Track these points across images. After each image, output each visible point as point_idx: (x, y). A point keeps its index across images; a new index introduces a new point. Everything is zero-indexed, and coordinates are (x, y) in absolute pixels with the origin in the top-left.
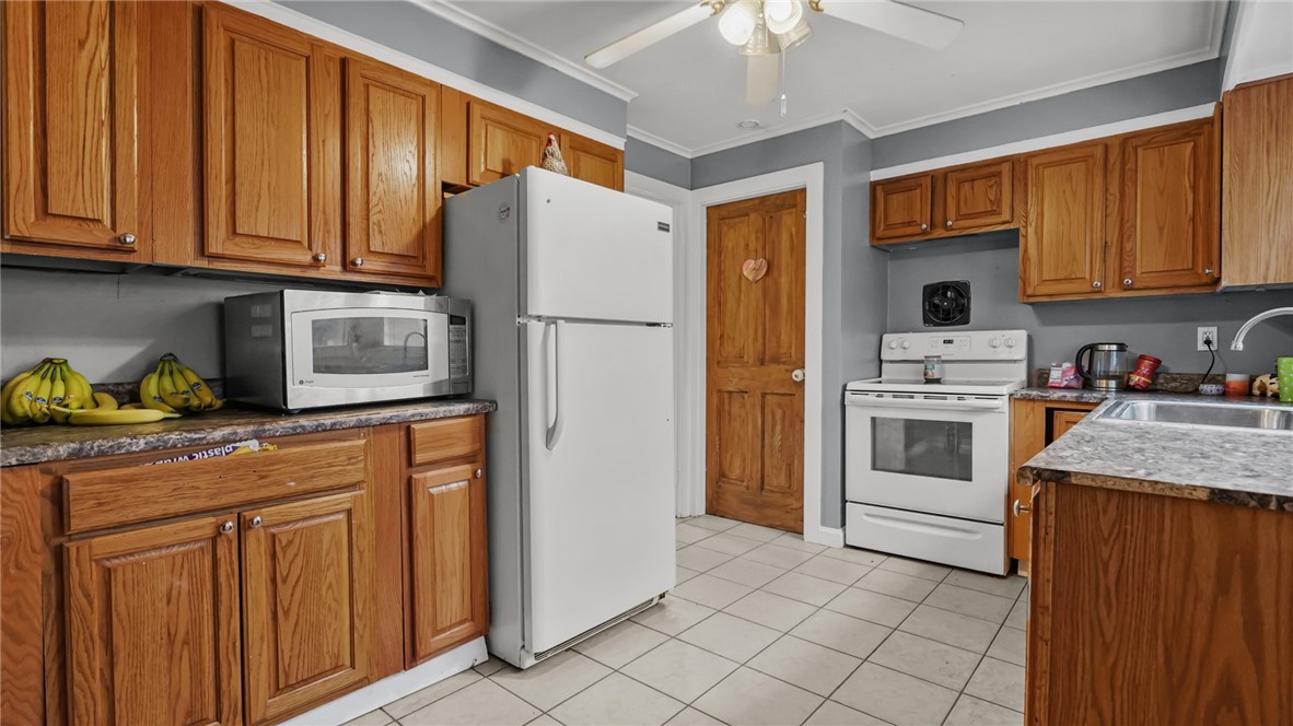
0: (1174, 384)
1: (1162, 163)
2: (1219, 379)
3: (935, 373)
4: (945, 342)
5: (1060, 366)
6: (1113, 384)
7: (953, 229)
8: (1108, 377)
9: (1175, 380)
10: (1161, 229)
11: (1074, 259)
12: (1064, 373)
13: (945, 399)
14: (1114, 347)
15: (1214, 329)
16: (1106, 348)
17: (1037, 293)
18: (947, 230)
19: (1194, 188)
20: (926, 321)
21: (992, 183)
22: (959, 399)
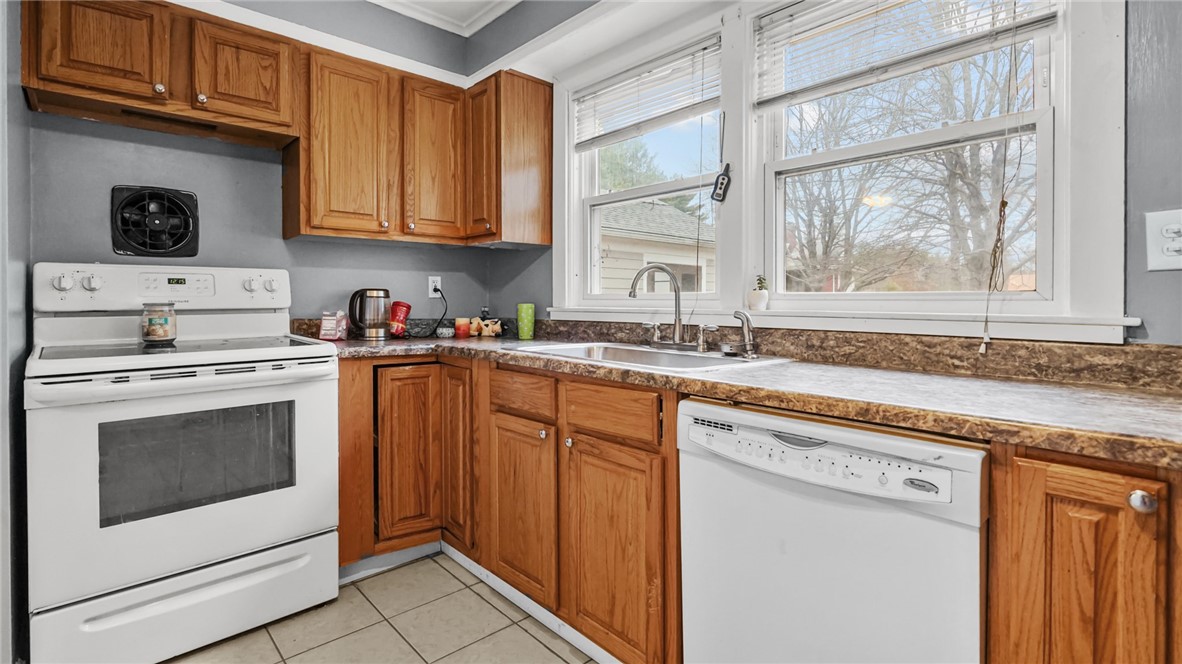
0: (417, 330)
1: (433, 114)
2: (452, 324)
3: (160, 333)
4: (169, 280)
5: (334, 314)
6: (382, 332)
7: (206, 110)
8: (375, 326)
9: (417, 325)
10: (433, 179)
11: (363, 191)
12: (339, 322)
13: (253, 370)
14: (382, 294)
15: (439, 279)
16: (375, 293)
17: (325, 224)
18: (194, 108)
19: (455, 147)
20: (117, 245)
21: (266, 63)
22: (275, 368)
